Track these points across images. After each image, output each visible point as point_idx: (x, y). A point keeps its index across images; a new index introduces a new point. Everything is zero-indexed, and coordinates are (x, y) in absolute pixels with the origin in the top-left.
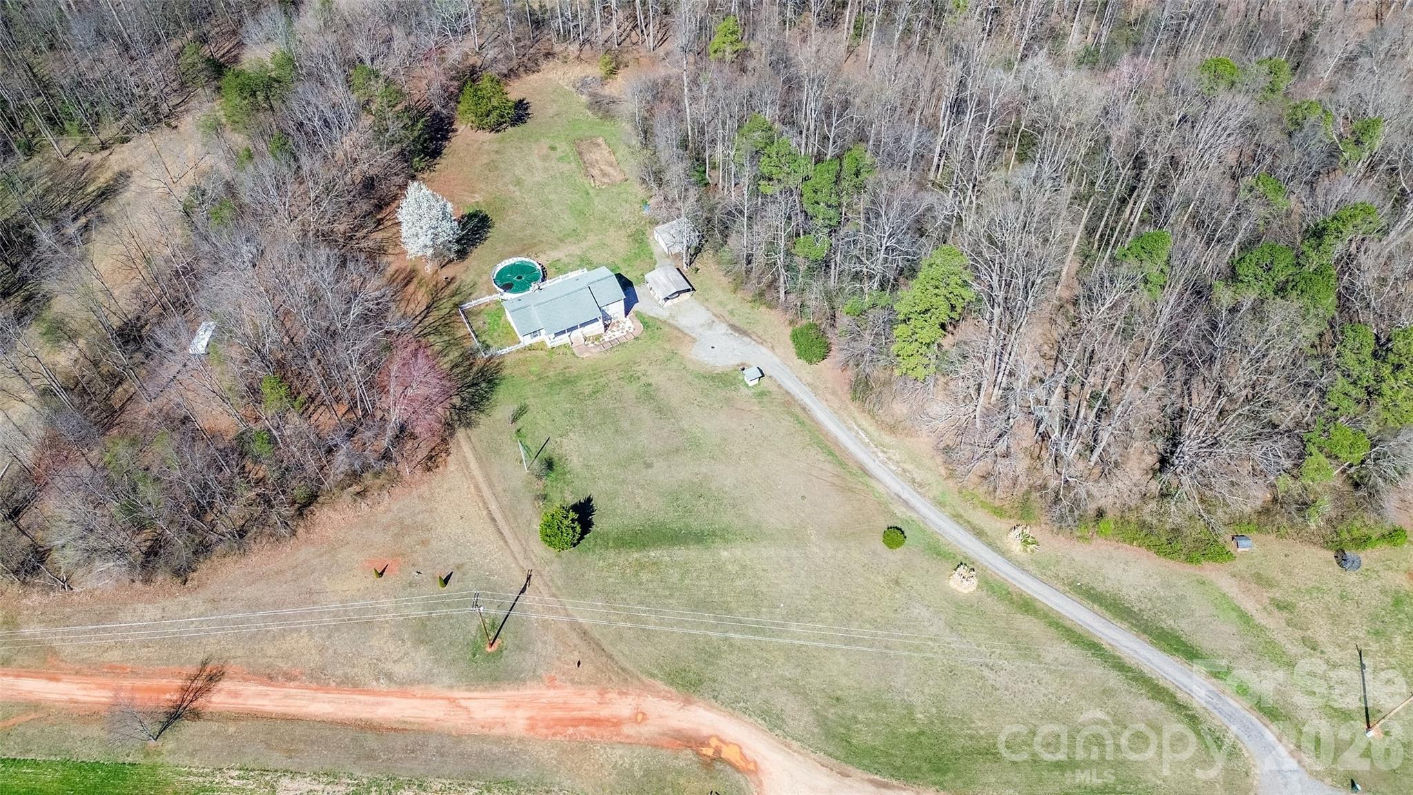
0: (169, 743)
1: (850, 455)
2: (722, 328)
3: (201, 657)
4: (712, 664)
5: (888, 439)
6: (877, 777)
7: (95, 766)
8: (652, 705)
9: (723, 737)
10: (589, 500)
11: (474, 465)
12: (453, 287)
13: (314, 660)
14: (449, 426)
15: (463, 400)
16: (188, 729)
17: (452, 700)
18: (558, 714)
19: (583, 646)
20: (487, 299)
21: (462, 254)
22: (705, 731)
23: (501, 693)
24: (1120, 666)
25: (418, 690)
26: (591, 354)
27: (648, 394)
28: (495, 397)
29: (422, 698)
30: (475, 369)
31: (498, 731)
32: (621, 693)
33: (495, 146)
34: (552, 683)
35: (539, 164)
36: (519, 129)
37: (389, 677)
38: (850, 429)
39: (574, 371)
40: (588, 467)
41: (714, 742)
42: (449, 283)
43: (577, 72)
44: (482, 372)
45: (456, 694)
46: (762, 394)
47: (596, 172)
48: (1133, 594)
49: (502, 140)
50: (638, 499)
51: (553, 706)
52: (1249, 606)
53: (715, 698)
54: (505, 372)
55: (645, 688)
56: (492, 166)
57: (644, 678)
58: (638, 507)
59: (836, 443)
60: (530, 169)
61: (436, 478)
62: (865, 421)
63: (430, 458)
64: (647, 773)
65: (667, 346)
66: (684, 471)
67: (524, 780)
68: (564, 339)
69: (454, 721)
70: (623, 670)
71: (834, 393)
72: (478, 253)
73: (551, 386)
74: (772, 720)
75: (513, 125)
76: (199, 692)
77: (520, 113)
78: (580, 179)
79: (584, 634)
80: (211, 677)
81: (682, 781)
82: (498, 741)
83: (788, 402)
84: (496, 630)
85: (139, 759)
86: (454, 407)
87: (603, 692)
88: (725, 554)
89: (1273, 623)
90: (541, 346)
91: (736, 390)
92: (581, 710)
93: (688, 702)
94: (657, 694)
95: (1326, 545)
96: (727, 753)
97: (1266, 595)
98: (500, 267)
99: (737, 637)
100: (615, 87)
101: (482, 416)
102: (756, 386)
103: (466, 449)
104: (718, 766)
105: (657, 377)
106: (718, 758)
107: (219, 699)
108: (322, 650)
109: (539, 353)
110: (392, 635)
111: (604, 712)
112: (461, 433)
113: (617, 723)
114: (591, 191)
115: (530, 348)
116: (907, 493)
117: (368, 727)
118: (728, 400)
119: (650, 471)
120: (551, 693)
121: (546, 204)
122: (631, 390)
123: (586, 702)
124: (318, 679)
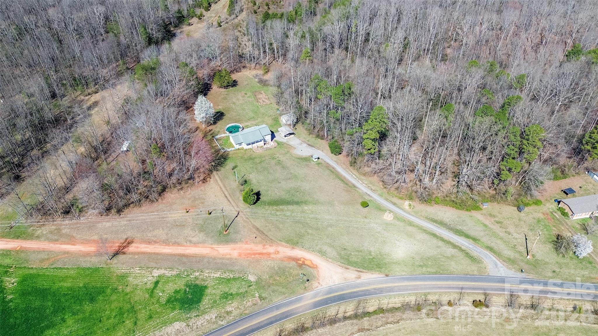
0: (115, 260)
1: (350, 182)
2: (305, 145)
3: (125, 237)
4: (301, 238)
5: (363, 177)
6: (358, 269)
7: (89, 269)
8: (280, 249)
9: (305, 258)
10: (259, 192)
11: (219, 181)
12: (211, 132)
13: (164, 237)
14: (211, 171)
15: (215, 163)
16: (121, 257)
17: (212, 248)
18: (249, 252)
19: (257, 233)
20: (223, 135)
21: (215, 123)
22: (299, 257)
23: (229, 246)
24: (442, 240)
25: (200, 245)
26: (260, 151)
27: (279, 163)
28: (226, 163)
29: (202, 247)
30: (219, 155)
31: (228, 256)
32: (270, 246)
33: (226, 93)
34: (247, 243)
35: (241, 98)
36: (234, 88)
37: (190, 242)
38: (350, 174)
39: (254, 156)
40: (259, 183)
41: (302, 260)
42: (210, 131)
43: (254, 72)
44: (222, 156)
45: (213, 246)
46: (319, 164)
47: (261, 101)
48: (447, 220)
49: (229, 91)
50: (276, 192)
51: (247, 249)
52: (487, 222)
53: (303, 247)
54: (230, 156)
55: (278, 244)
56: (225, 98)
57: (278, 242)
58: (276, 194)
59: (345, 178)
60: (238, 99)
61: (207, 185)
62: (355, 172)
63: (204, 179)
64: (279, 268)
65: (286, 150)
66: (291, 184)
67: (237, 270)
68: (250, 146)
69: (214, 254)
70: (271, 239)
71: (344, 164)
72: (220, 123)
73: (246, 160)
74: (322, 253)
75: (232, 87)
76: (124, 247)
77: (234, 84)
78: (255, 103)
79: (258, 229)
80: (129, 242)
81: (291, 270)
82: (228, 259)
83: (328, 167)
84: (227, 228)
85: (104, 266)
86: (212, 165)
87: (264, 245)
88: (306, 208)
89: (496, 228)
90: (242, 149)
91: (310, 162)
92: (256, 250)
93: (293, 248)
94: (283, 246)
95: (514, 206)
96: (306, 262)
97: (493, 220)
98: (228, 126)
99: (310, 231)
100: (266, 77)
101: (222, 168)
102: (316, 161)
103: (217, 177)
104: (304, 266)
105: (282, 158)
106: (304, 263)
107: (132, 248)
108: (167, 234)
109: (241, 151)
110: (192, 229)
111: (265, 251)
112: (215, 173)
113: (269, 254)
114: (259, 106)
115: (239, 149)
116: (369, 192)
117: (183, 256)
118: (307, 165)
119: (280, 184)
120: (246, 246)
121: (244, 109)
122: (273, 162)
123: (259, 248)
124: (166, 242)
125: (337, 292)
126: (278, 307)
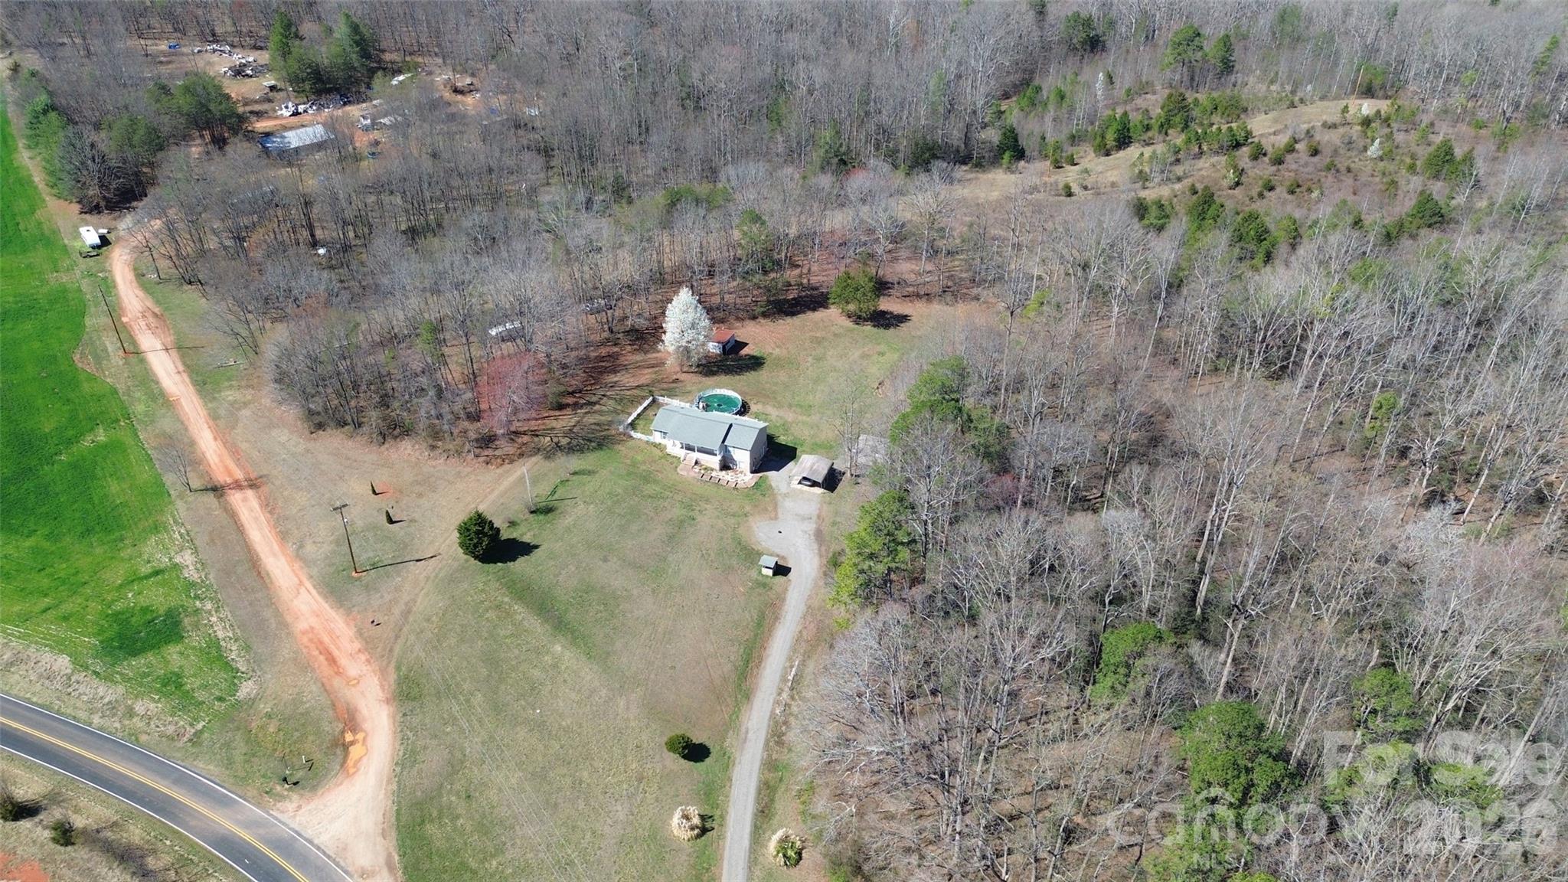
0: (193, 498)
1: (758, 676)
2: (810, 527)
3: (265, 473)
4: (439, 698)
6: (397, 858)
7: (161, 485)
8: (370, 683)
9: (369, 739)
10: (536, 547)
12: (672, 385)
13: (293, 511)
14: (536, 451)
15: (569, 443)
17: (301, 583)
18: (326, 639)
19: (394, 619)
20: (678, 403)
21: (709, 373)
25: (298, 564)
27: (682, 523)
28: (588, 454)
29: (293, 571)
30: (604, 433)
31: (289, 619)
32: (368, 661)
34: (351, 620)
35: (855, 357)
36: (875, 330)
37: (300, 547)
39: (661, 477)
41: (360, 736)
42: (673, 382)
44: (606, 437)
45: (307, 582)
46: (763, 585)
50: (564, 572)
51: (331, 633)
53: (405, 715)
55: (383, 672)
56: (818, 340)
57: (393, 664)
59: (762, 658)
60: (843, 356)
61: (483, 469)
63: (498, 458)
64: (305, 714)
65: (749, 508)
66: (621, 581)
67: (256, 653)
68: (682, 453)
69: (285, 595)
70: (391, 650)
73: (631, 474)
76: (239, 487)
77: (894, 322)
79: (408, 612)
80: (254, 485)
81: (311, 738)
82: (281, 623)
83: (769, 606)
84: (369, 568)
85: (175, 495)
87: (363, 651)
88: (558, 648)
90: (664, 449)
92: (338, 648)
93: (388, 701)
94: (383, 680)
96: (355, 749)
98: (719, 393)
101: (563, 458)
103: (524, 468)
104: (339, 751)
105: (706, 519)
106: (346, 747)
107: (238, 497)
108: (302, 509)
109: (655, 451)
113: (339, 673)
115: (656, 446)
116: (756, 737)
117: (254, 563)
120: (341, 625)
121: (819, 380)
123: (347, 647)
124: (279, 521)
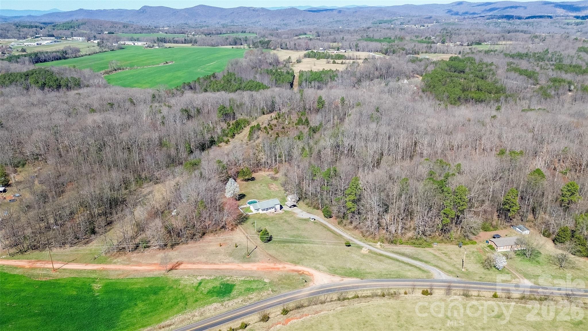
0: (170, 272)
1: (337, 233)
3: (177, 261)
4: (302, 261)
5: (347, 231)
6: (342, 276)
7: (152, 278)
8: (286, 266)
9: (304, 270)
11: (242, 230)
12: (237, 205)
13: (205, 260)
14: (237, 225)
16: (174, 271)
18: (264, 267)
19: (270, 257)
20: (245, 206)
21: (239, 200)
22: (300, 270)
23: (250, 264)
24: (403, 262)
25: (230, 264)
26: (272, 214)
27: (286, 221)
31: (250, 269)
32: (279, 264)
33: (247, 184)
34: (263, 262)
35: (258, 187)
36: (253, 182)
37: (223, 262)
38: (337, 229)
39: (267, 218)
40: (272, 231)
41: (302, 271)
43: (268, 173)
44: (244, 217)
45: (239, 264)
46: (315, 223)
47: (273, 189)
48: (408, 253)
52: (436, 254)
53: (302, 265)
56: (246, 187)
57: (285, 262)
58: (284, 237)
59: (334, 231)
60: (256, 188)
61: (234, 232)
62: (342, 228)
63: (232, 229)
64: (286, 276)
65: (291, 215)
66: (295, 233)
67: (256, 276)
71: (333, 223)
72: (242, 201)
73: (261, 219)
74: (317, 268)
75: (251, 181)
76: (176, 267)
77: (253, 179)
78: (268, 190)
79: (270, 255)
80: (179, 264)
81: (294, 277)
82: (250, 271)
83: (321, 224)
84: (249, 254)
85: (163, 276)
87: (275, 264)
88: (305, 245)
89: (443, 256)
90: (259, 213)
91: (308, 221)
92: (270, 266)
93: (296, 265)
94: (288, 264)
95: (457, 245)
96: (305, 273)
97: (440, 252)
98: (249, 201)
99: (308, 257)
100: (277, 176)
102: (313, 221)
103: (241, 228)
104: (303, 274)
105: (288, 219)
107: (182, 267)
108: (206, 259)
110: (224, 255)
111: (275, 267)
112: (239, 226)
113: (279, 268)
114: (271, 192)
115: (256, 213)
116: (351, 238)
117: (218, 269)
118: (306, 223)
120: (262, 264)
121: (260, 193)
123: (272, 265)
124: (206, 263)
125: (326, 288)
126: (284, 296)
